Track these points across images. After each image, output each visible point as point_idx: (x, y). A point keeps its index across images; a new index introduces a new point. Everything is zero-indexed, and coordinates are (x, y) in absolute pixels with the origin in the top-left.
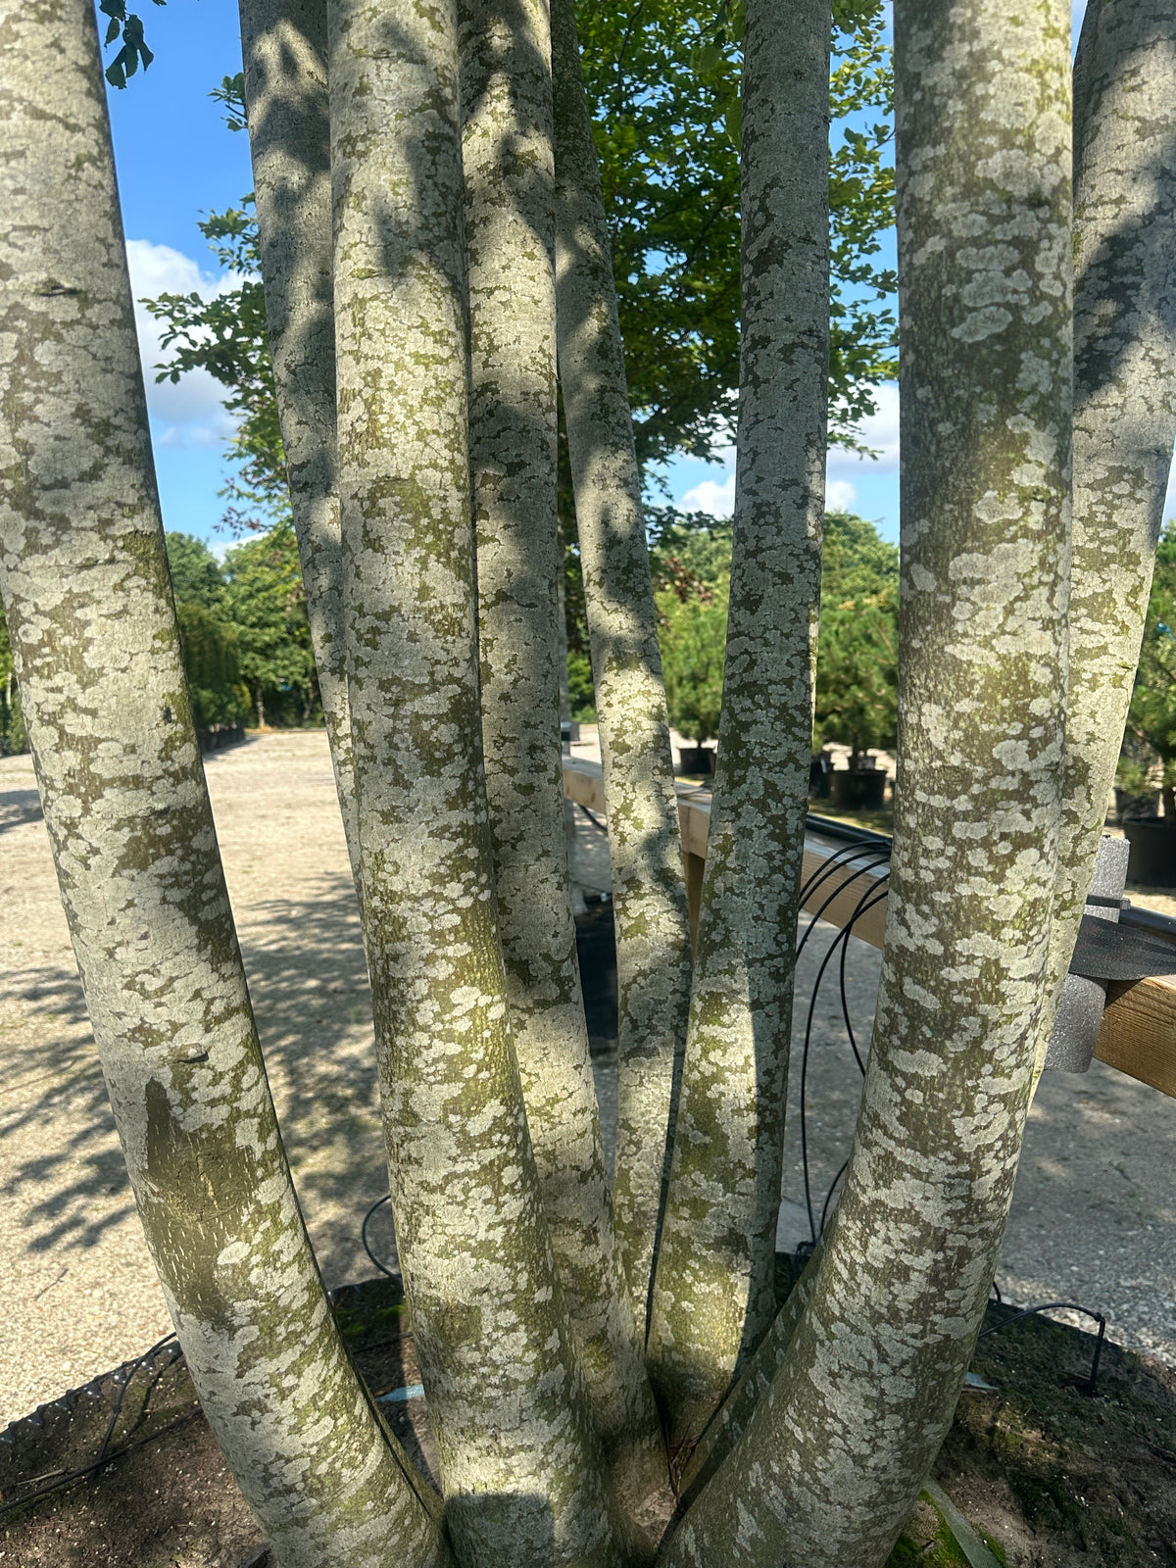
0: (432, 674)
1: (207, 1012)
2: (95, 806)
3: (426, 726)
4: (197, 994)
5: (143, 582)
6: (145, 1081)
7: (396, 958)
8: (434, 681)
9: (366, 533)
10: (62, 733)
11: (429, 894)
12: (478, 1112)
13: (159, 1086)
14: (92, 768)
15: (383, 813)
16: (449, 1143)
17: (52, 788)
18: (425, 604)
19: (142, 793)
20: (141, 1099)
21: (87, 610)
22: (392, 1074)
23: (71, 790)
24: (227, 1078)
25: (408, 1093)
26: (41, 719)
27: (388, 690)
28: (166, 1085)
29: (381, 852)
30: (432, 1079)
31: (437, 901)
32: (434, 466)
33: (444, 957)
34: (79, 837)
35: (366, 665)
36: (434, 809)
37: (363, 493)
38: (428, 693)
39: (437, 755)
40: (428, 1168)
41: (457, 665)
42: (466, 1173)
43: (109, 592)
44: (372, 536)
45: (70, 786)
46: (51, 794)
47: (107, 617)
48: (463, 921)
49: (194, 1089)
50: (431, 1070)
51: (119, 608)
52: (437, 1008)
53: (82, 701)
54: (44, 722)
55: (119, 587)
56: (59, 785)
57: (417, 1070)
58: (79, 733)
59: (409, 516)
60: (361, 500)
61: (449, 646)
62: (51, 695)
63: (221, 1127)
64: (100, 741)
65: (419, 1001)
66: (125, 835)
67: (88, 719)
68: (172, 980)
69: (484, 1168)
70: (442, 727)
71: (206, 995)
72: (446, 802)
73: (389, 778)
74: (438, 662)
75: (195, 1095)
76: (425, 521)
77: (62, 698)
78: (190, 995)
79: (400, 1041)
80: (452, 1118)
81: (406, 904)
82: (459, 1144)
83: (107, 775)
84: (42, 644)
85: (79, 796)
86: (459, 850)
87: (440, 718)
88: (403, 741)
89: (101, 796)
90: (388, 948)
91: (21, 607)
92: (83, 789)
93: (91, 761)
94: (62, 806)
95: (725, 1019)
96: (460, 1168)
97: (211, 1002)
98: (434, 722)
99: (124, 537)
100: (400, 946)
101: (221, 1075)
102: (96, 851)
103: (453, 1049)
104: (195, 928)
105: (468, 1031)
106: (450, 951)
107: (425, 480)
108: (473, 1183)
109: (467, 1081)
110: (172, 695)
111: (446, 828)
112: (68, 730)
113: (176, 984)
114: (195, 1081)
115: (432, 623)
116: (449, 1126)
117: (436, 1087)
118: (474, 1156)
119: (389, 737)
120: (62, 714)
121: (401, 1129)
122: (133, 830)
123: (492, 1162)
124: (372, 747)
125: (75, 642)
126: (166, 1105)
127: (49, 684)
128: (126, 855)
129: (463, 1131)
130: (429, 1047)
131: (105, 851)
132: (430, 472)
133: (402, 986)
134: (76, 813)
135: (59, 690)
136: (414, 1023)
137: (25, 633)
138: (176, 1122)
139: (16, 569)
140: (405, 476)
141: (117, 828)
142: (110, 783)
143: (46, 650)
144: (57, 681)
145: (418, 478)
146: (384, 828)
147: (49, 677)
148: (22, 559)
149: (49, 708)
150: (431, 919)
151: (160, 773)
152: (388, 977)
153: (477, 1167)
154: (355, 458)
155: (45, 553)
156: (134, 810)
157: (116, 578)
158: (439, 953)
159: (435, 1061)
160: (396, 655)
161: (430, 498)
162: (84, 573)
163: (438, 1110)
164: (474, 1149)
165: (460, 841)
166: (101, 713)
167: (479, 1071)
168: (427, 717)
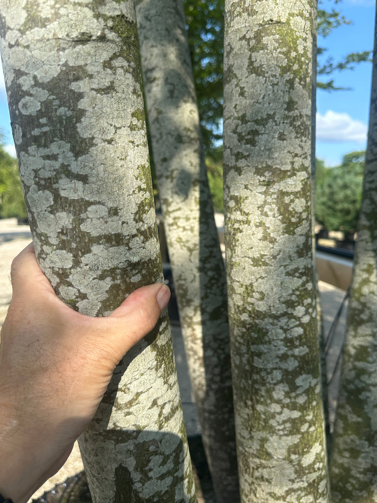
0: (292, 163)
1: (160, 415)
2: (84, 259)
3: (287, 200)
4: (155, 403)
5: (126, 64)
6: (115, 466)
7: (259, 355)
8: (294, 169)
9: (251, 63)
10: (57, 196)
11: (285, 314)
12: (308, 452)
13: (126, 469)
14: (83, 227)
15: (254, 259)
16: (290, 471)
17: (48, 243)
18: (291, 114)
19: (122, 249)
20: (111, 477)
21: (81, 83)
22: (252, 427)
23: (63, 245)
24: (172, 458)
25: (264, 441)
26: (37, 184)
27: (262, 175)
28: (131, 469)
29: (251, 285)
30: (281, 433)
31: (290, 318)
32: (301, 15)
33: (293, 356)
34: (70, 284)
35: (246, 157)
36: (290, 256)
37: (251, 35)
38: (290, 176)
39: (293, 220)
40: (276, 485)
41: (306, 158)
42: (300, 489)
43: (100, 68)
44: (256, 65)
45: (63, 242)
46: (45, 248)
47: (98, 91)
48: (305, 332)
49: (151, 470)
50: (281, 427)
51: (107, 84)
52: (287, 389)
53: (75, 168)
54: (41, 187)
55: (107, 64)
56: (54, 241)
57: (271, 427)
58: (73, 196)
59: (284, 49)
60: (248, 40)
61: (303, 144)
62: (48, 162)
63: (166, 492)
64: (90, 204)
65: (275, 384)
66: (108, 283)
67: (80, 184)
68: (138, 395)
69: (310, 485)
70: (297, 201)
71: (160, 402)
72: (297, 252)
73: (260, 235)
74: (296, 155)
75: (151, 474)
76: (293, 54)
77: (57, 165)
78: (150, 404)
79: (260, 408)
80: (293, 457)
81: (268, 320)
82: (296, 472)
83: (94, 234)
84: (41, 114)
85: (70, 250)
86: (304, 284)
87: (296, 194)
88: (271, 210)
89: (89, 251)
90: (253, 348)
91: (21, 80)
92: (74, 245)
93: (82, 221)
94: (56, 259)
95: (370, 359)
96: (296, 486)
97: (163, 407)
98: (292, 197)
99: (113, 18)
100: (263, 348)
101: (168, 457)
102: (83, 296)
103: (296, 414)
104: (155, 353)
105: (305, 403)
106: (296, 351)
107: (295, 24)
108: (303, 494)
109: (303, 433)
110: (143, 167)
111: (296, 270)
112: (63, 194)
113: (141, 398)
114: (151, 465)
115: (295, 127)
116: (291, 462)
117: (284, 438)
118: (304, 478)
119: (261, 207)
120: (56, 179)
121: (257, 461)
122: (114, 279)
123: (314, 481)
124: (247, 214)
125: (69, 113)
126: (130, 482)
127: (46, 151)
128: (108, 300)
129: (299, 464)
130: (280, 413)
131: (92, 296)
132: (299, 19)
133: (263, 374)
134: (69, 264)
135: (54, 157)
136: (271, 398)
137: (25, 106)
138: (137, 493)
139: (17, 44)
140: (283, 20)
141: (102, 278)
142: (97, 240)
143: (43, 121)
144: (54, 148)
145: (292, 22)
146: (254, 269)
147: (46, 146)
148: (22, 32)
149: (47, 174)
150: (285, 331)
151: (134, 232)
152: (252, 367)
153: (306, 484)
154: (246, 10)
155: (44, 26)
156: (115, 262)
157: (105, 56)
158: (290, 353)
159: (284, 422)
160: (269, 150)
161: (297, 38)
162: (79, 47)
163: (284, 452)
164: (305, 474)
165: (304, 278)
166: (91, 179)
167: (310, 426)
168: (287, 194)
